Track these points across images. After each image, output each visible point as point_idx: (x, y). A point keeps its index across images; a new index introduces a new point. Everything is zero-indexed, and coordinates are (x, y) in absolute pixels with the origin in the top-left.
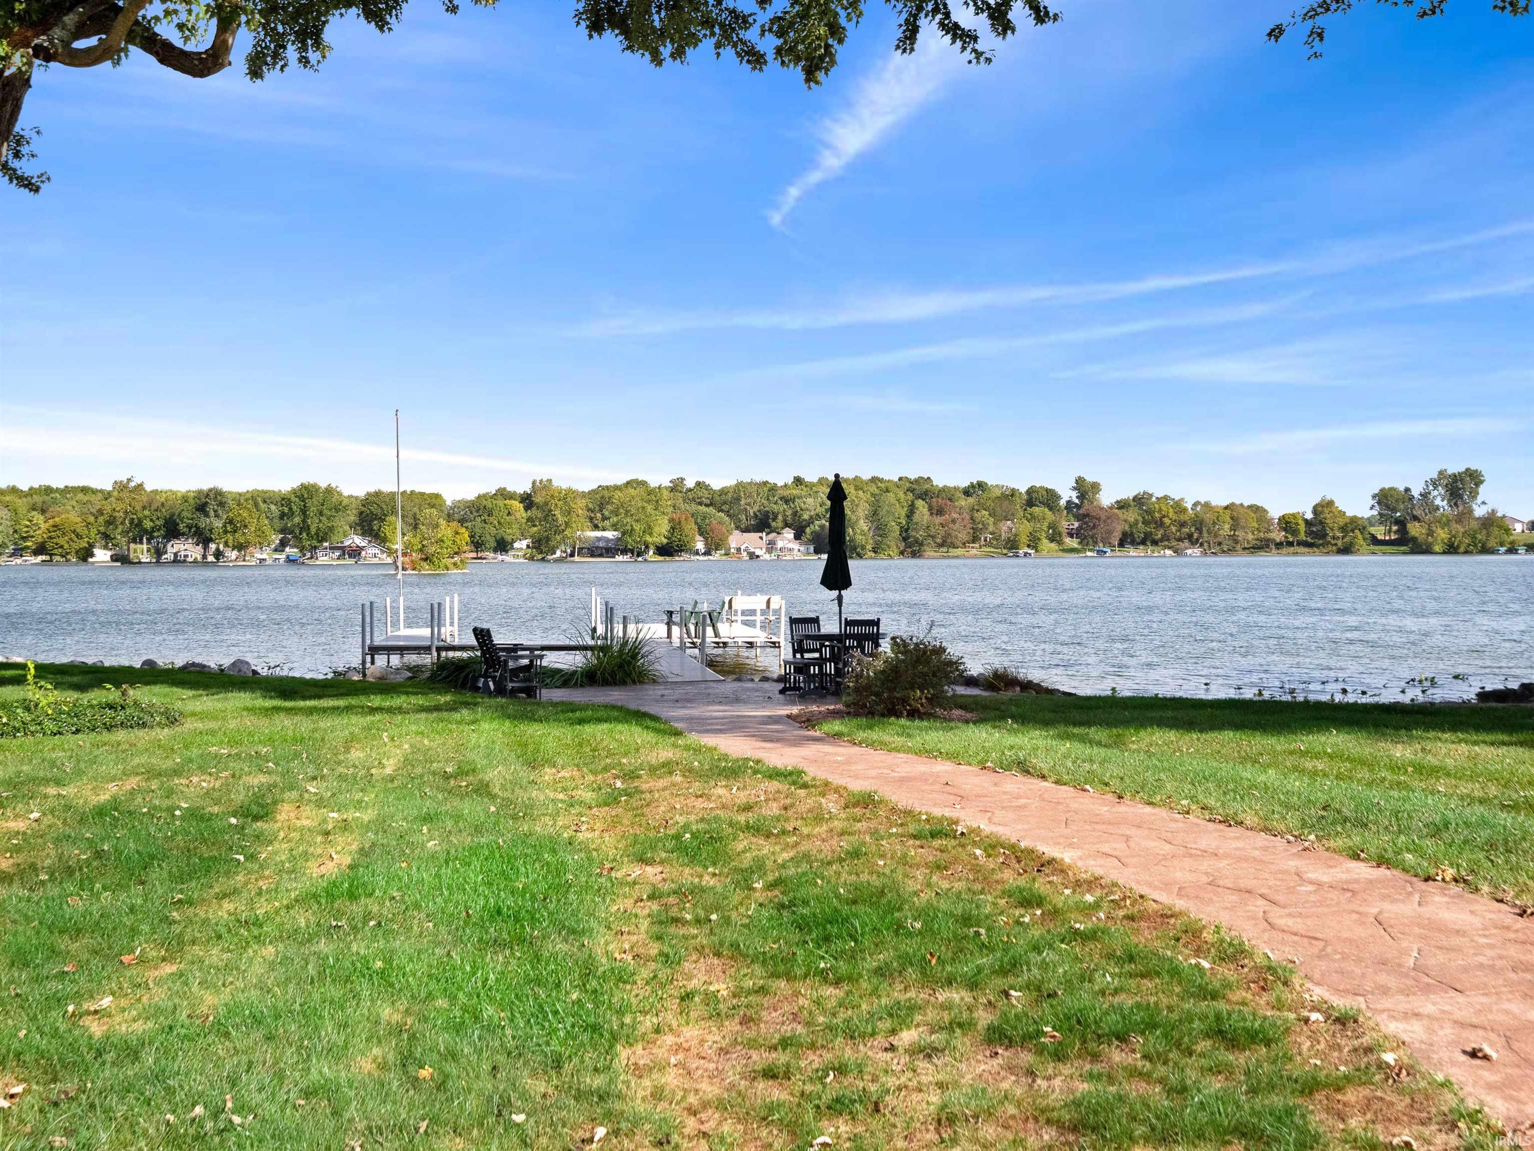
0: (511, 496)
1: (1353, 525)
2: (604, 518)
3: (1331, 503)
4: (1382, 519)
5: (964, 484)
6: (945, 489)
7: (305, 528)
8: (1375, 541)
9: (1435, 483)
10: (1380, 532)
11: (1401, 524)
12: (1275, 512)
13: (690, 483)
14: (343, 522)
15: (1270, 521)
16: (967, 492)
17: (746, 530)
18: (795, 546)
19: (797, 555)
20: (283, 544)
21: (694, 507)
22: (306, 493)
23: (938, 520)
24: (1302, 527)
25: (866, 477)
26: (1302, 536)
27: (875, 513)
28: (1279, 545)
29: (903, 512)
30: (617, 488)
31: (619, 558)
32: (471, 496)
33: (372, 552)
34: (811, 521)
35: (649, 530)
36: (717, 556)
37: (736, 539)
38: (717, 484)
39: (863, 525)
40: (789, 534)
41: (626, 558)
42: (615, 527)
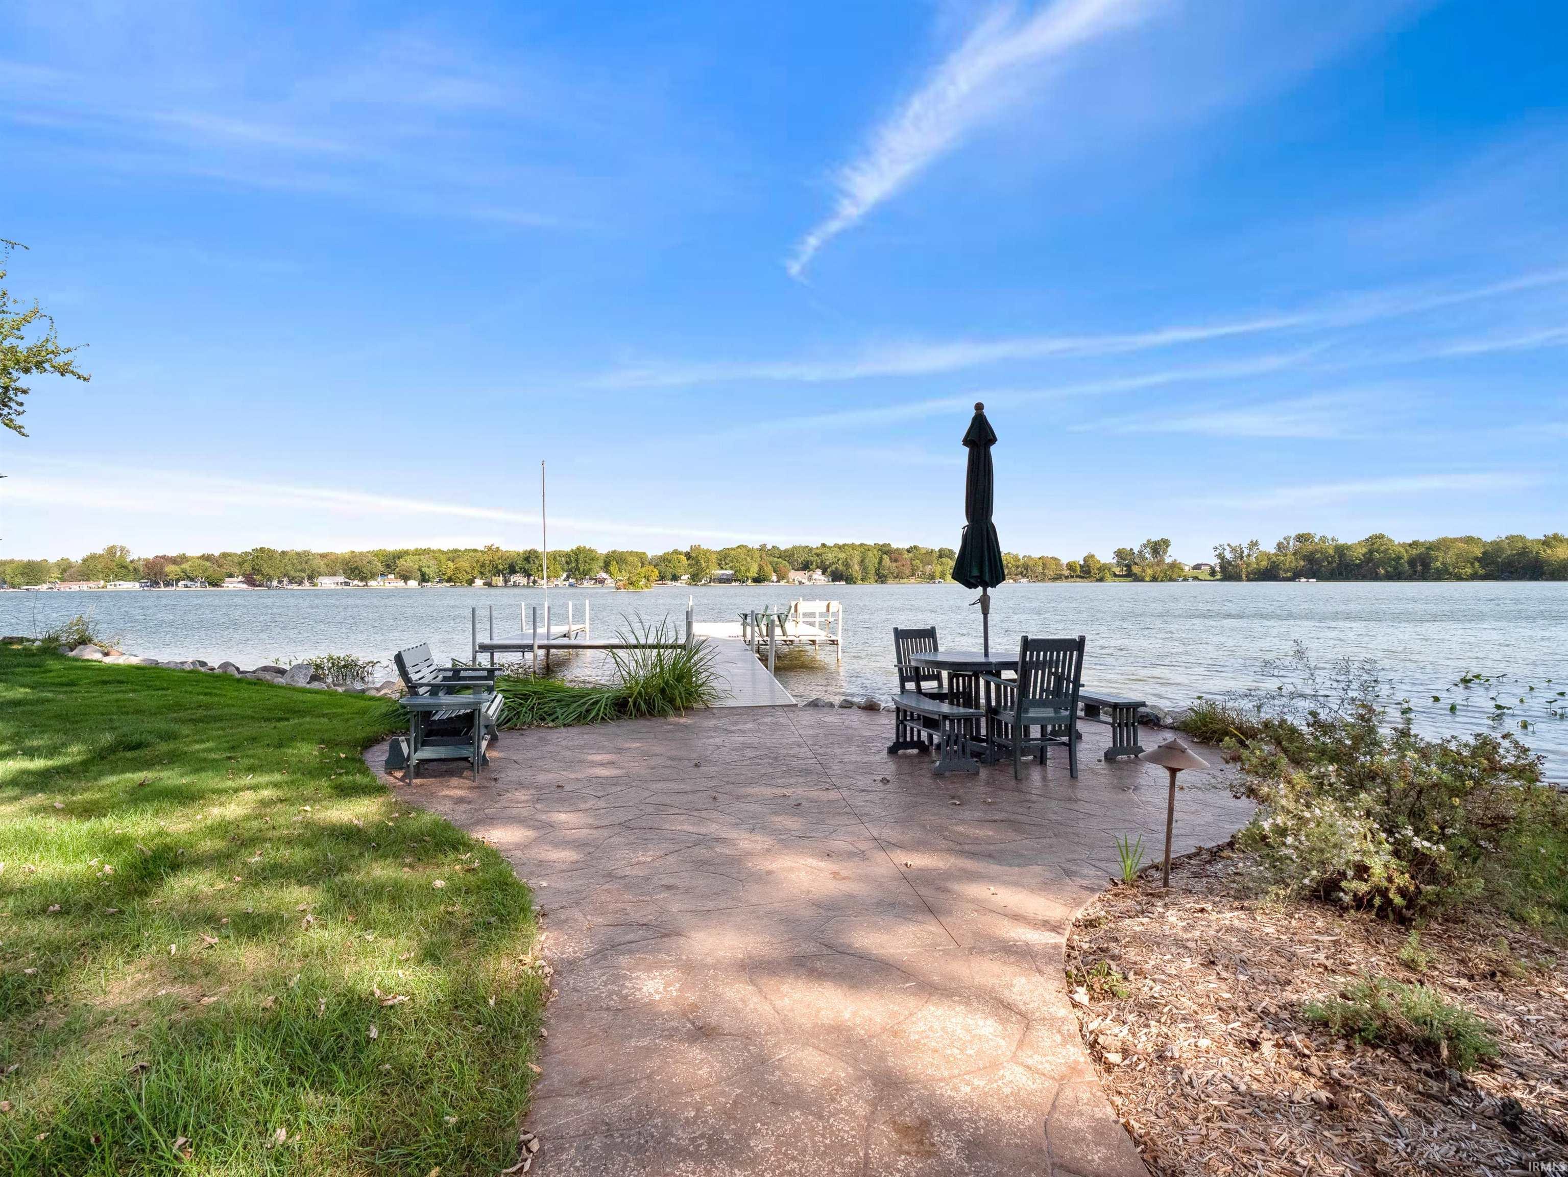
0: (680, 553)
1: (1103, 568)
2: (726, 564)
3: (1093, 556)
4: (1119, 564)
5: (907, 546)
6: (897, 549)
7: (577, 569)
8: (1116, 575)
9: (1145, 546)
10: (1117, 571)
11: (1129, 567)
12: (1064, 561)
13: (769, 547)
14: (596, 566)
15: (1061, 565)
16: (908, 551)
17: (798, 570)
18: (822, 578)
19: (823, 583)
20: (568, 577)
21: (772, 559)
22: (578, 552)
23: (894, 564)
24: (1078, 568)
25: (858, 543)
26: (1078, 573)
27: (862, 561)
28: (1067, 577)
29: (877, 561)
30: (733, 549)
31: (733, 584)
32: (661, 553)
33: (609, 582)
34: (830, 565)
35: (748, 570)
36: (782, 583)
37: (793, 575)
38: (782, 548)
39: (857, 567)
40: (819, 572)
41: (737, 584)
42: (731, 568)
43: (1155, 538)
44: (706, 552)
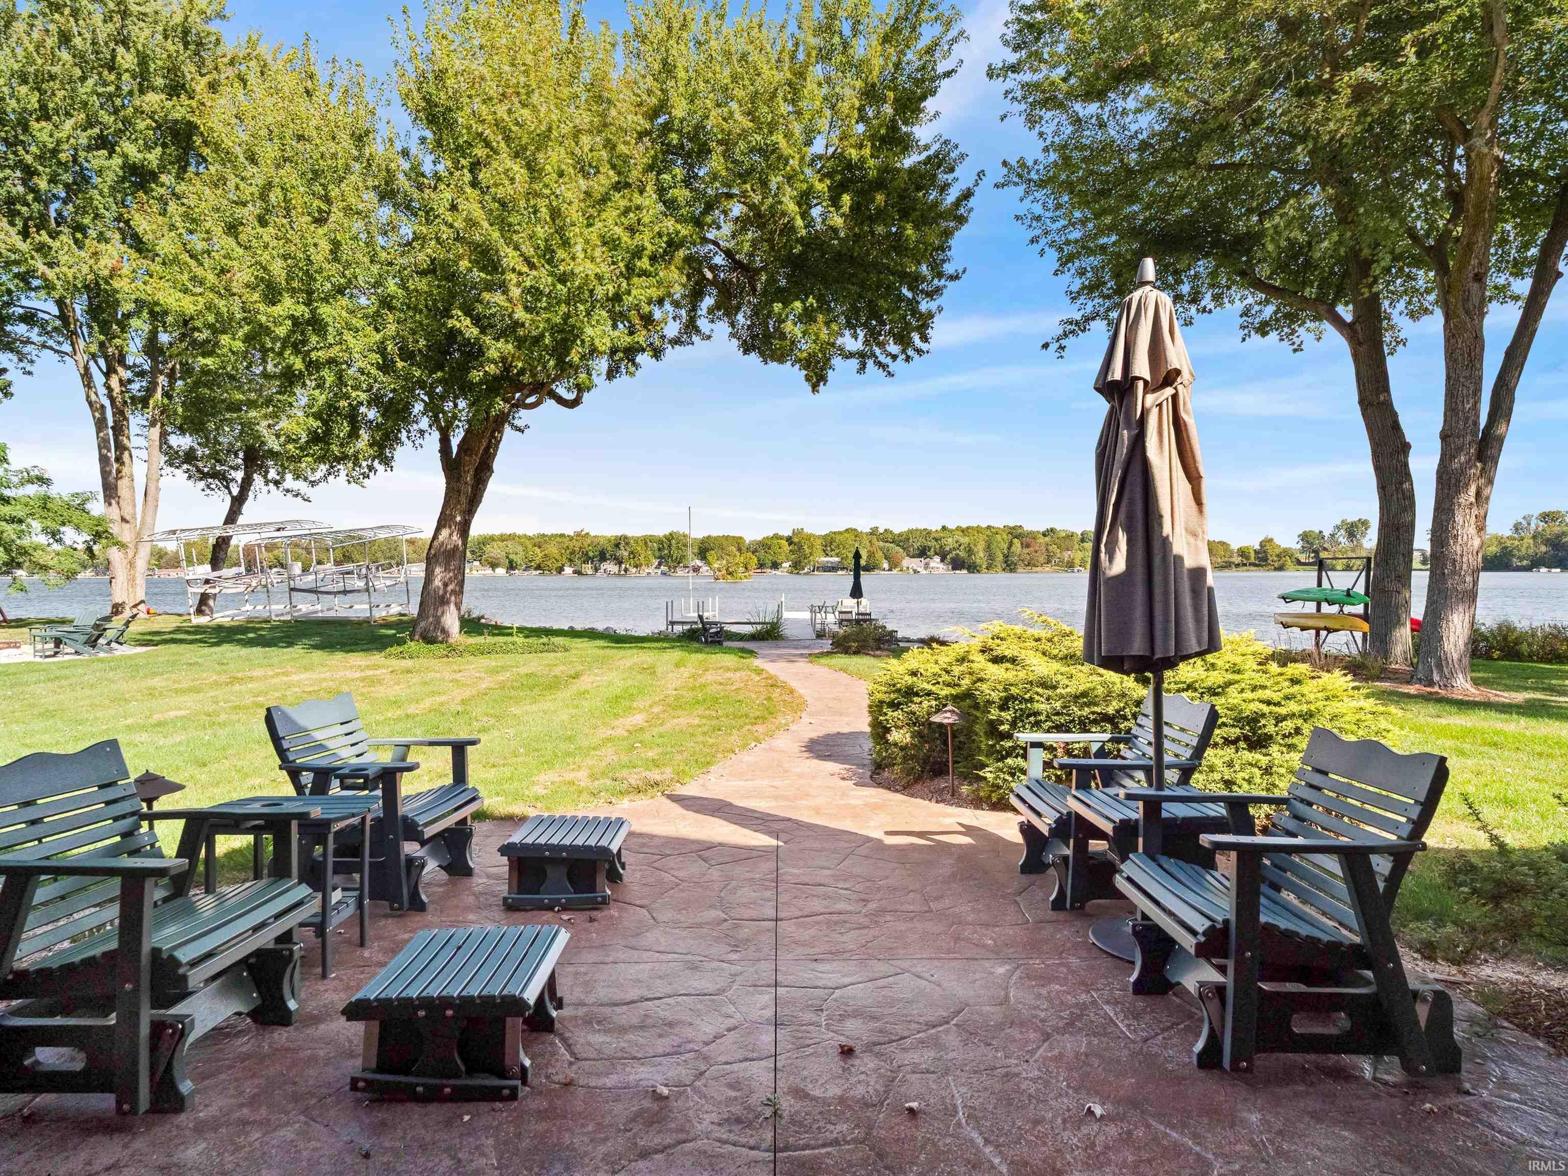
0: (781, 538)
1: (1286, 553)
2: (832, 550)
3: (1271, 540)
4: (1303, 550)
5: (1042, 529)
6: (1031, 533)
7: (670, 556)
8: (1299, 563)
9: (1338, 528)
10: (1303, 558)
11: (1316, 552)
12: (1235, 546)
13: (881, 530)
14: (690, 552)
15: (1232, 552)
16: (1044, 535)
17: (913, 557)
18: (941, 566)
19: (941, 571)
20: (660, 564)
21: (881, 544)
22: (670, 537)
23: (1026, 551)
24: (1252, 555)
25: (984, 525)
26: (1252, 560)
27: (989, 547)
28: (1237, 566)
29: (1006, 546)
30: (840, 533)
32: (759, 538)
33: (704, 569)
34: (950, 551)
36: (895, 571)
37: (907, 562)
38: (896, 531)
39: (981, 554)
40: (937, 559)
42: (837, 555)
43: (1352, 518)
44: (809, 537)
